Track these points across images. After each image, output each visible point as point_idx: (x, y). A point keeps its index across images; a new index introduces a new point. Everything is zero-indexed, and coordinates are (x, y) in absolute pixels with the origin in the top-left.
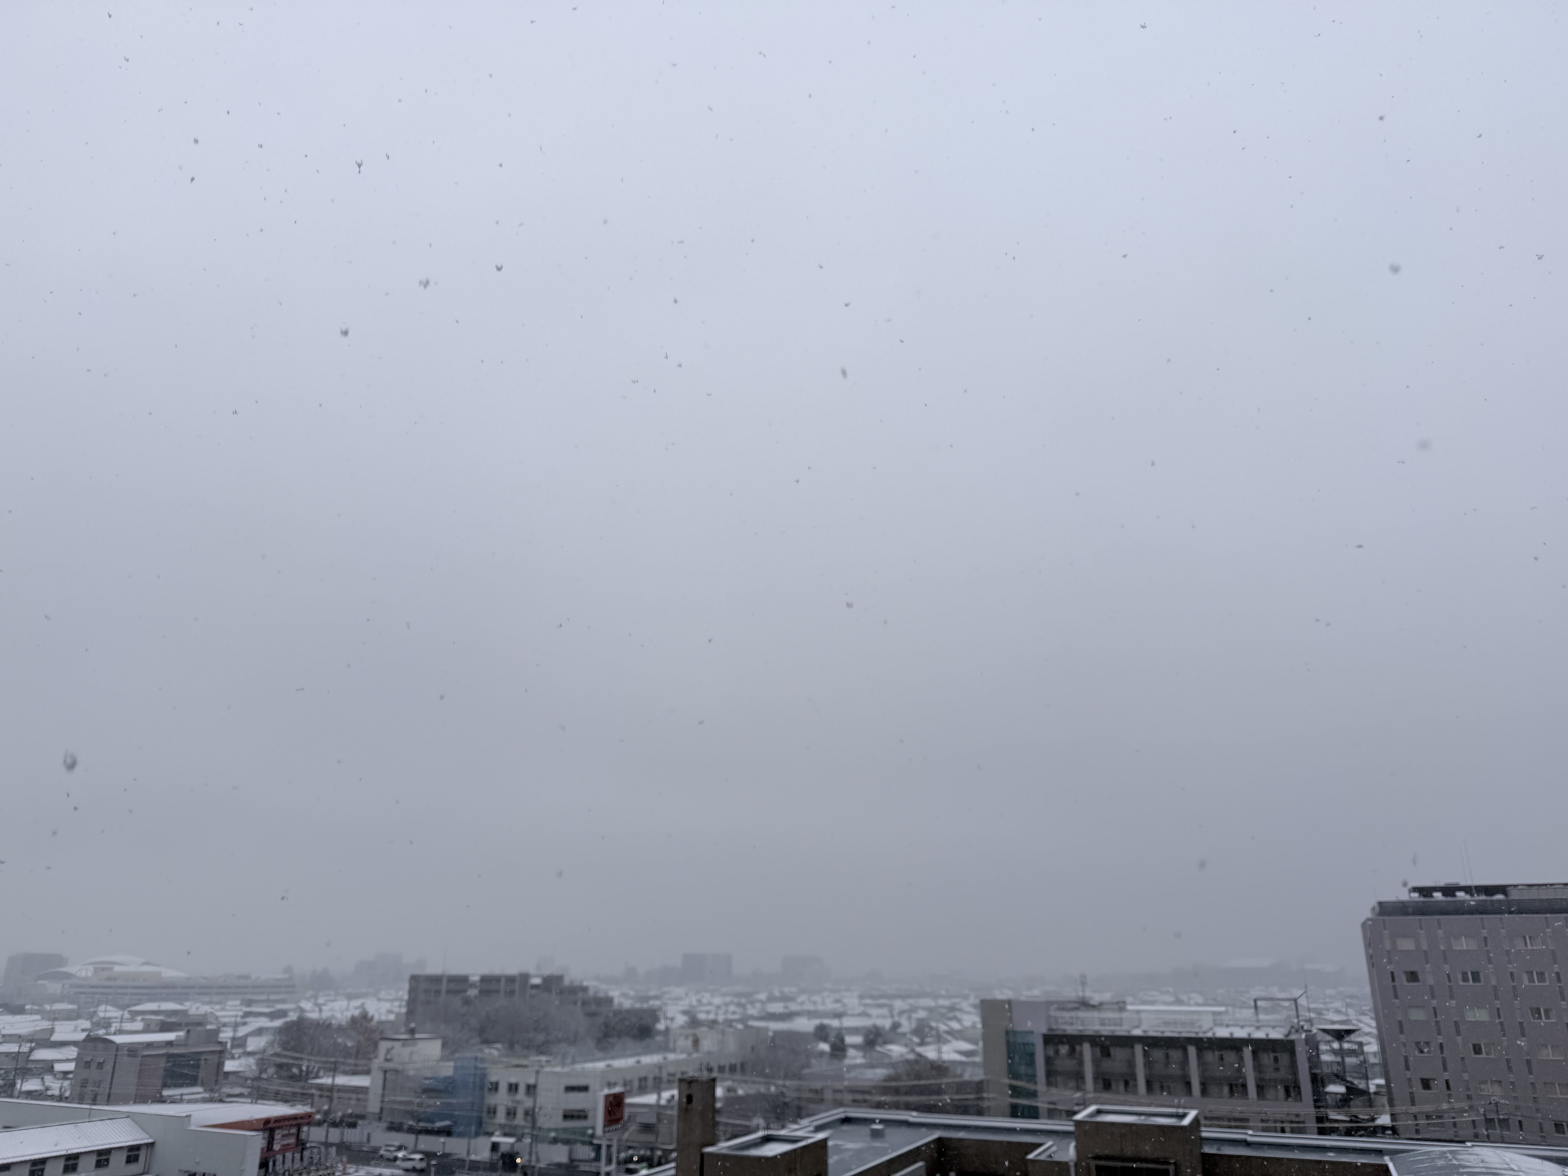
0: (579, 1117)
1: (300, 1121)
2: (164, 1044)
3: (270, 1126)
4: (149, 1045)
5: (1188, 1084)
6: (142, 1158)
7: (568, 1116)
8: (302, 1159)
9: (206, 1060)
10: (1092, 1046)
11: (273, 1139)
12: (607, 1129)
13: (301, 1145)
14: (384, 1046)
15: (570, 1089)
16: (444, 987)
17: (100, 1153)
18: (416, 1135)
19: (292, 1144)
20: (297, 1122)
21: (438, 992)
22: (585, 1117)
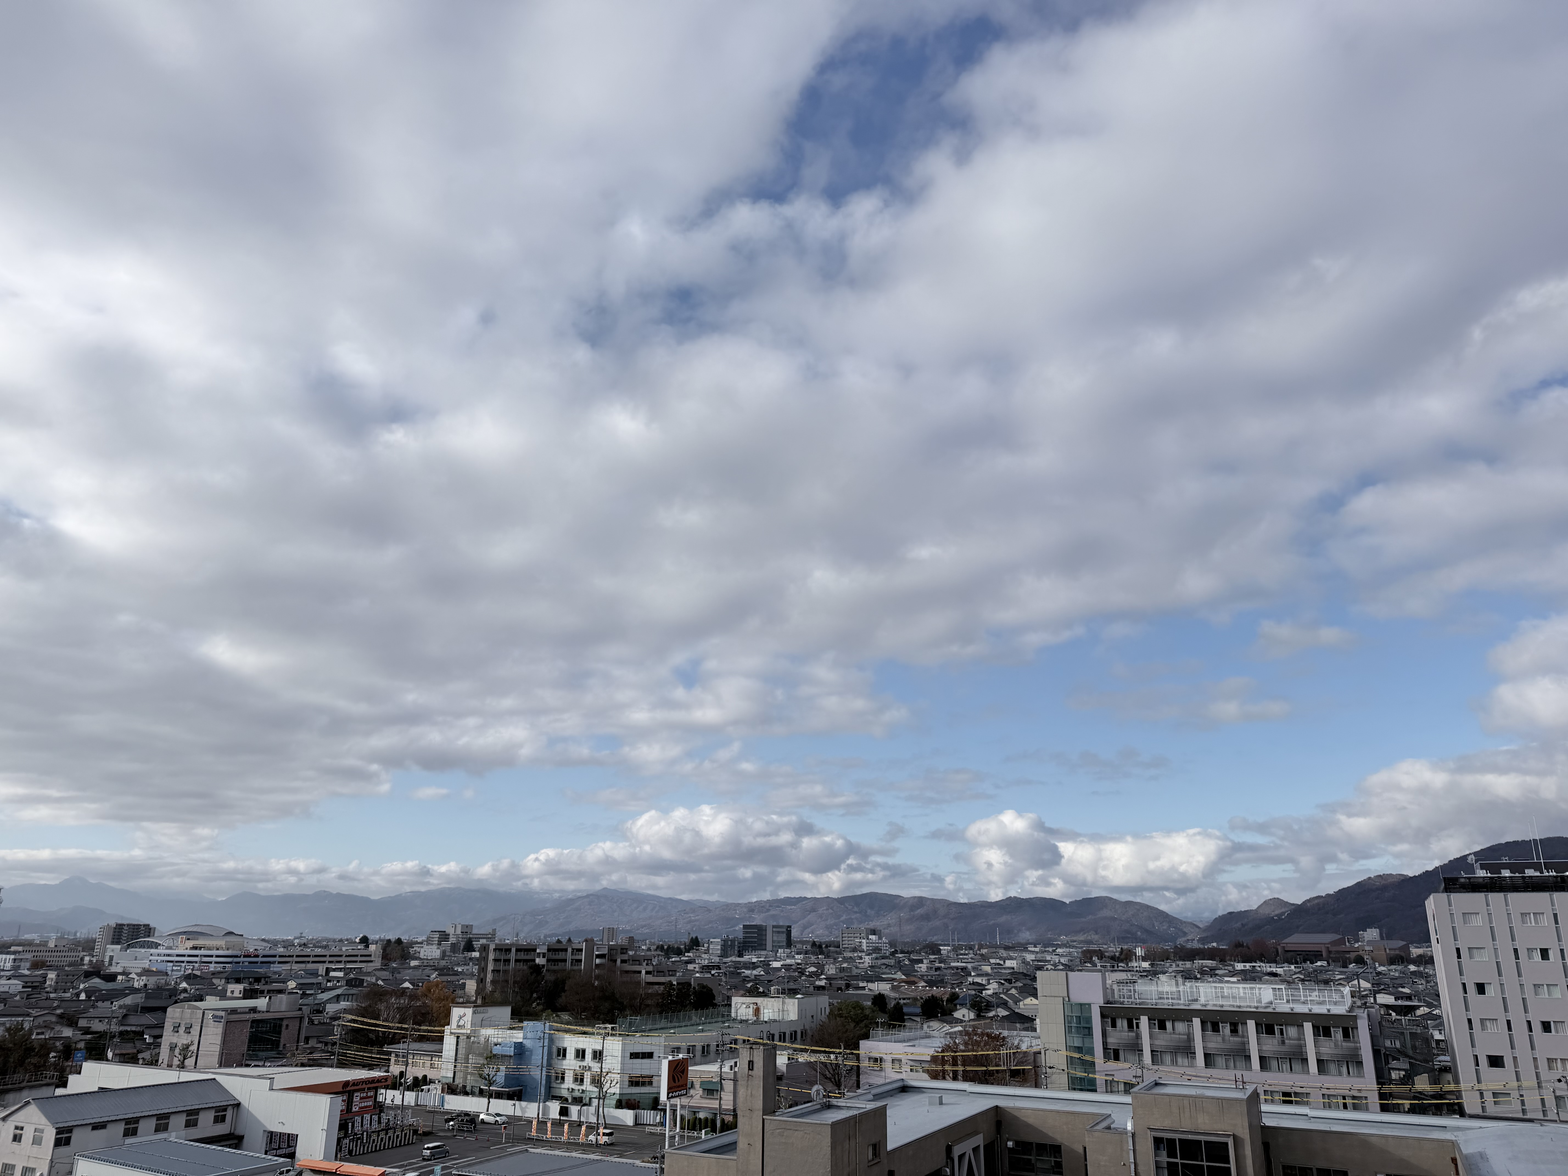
0: (644, 1084)
1: (376, 1085)
2: (247, 1010)
3: (349, 1089)
4: (234, 1011)
5: (1248, 1058)
6: (228, 1118)
7: (634, 1082)
8: (379, 1122)
9: (287, 1026)
10: (1149, 1019)
11: (352, 1102)
12: (670, 1095)
13: (380, 1108)
14: (456, 1012)
15: (634, 1056)
16: (513, 955)
17: (190, 1113)
18: (489, 1100)
19: (370, 1106)
20: (374, 1085)
21: (507, 961)
22: (651, 1083)
